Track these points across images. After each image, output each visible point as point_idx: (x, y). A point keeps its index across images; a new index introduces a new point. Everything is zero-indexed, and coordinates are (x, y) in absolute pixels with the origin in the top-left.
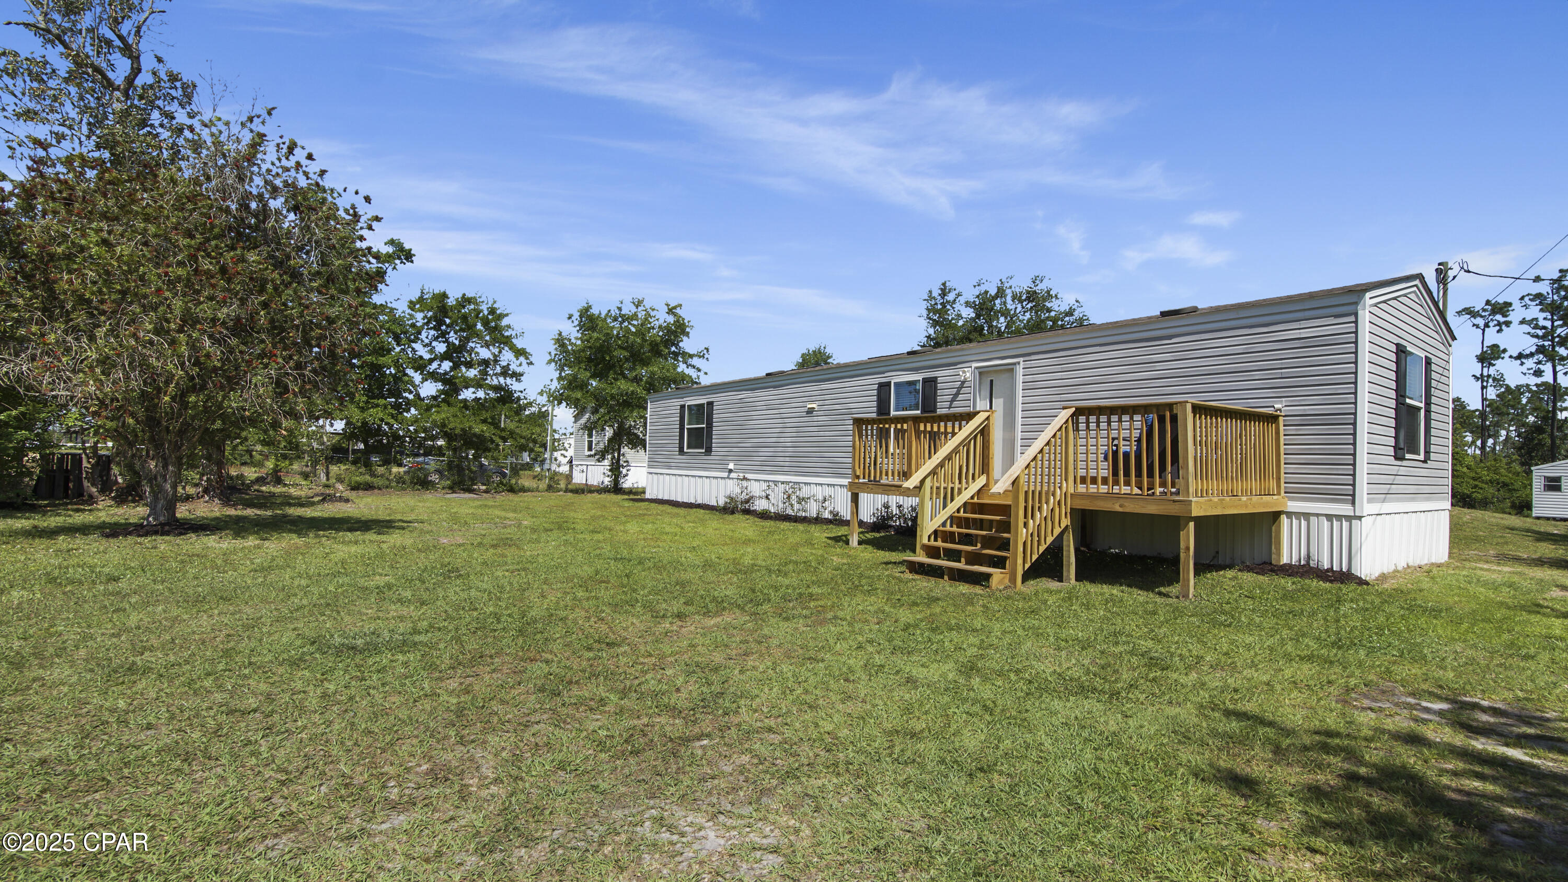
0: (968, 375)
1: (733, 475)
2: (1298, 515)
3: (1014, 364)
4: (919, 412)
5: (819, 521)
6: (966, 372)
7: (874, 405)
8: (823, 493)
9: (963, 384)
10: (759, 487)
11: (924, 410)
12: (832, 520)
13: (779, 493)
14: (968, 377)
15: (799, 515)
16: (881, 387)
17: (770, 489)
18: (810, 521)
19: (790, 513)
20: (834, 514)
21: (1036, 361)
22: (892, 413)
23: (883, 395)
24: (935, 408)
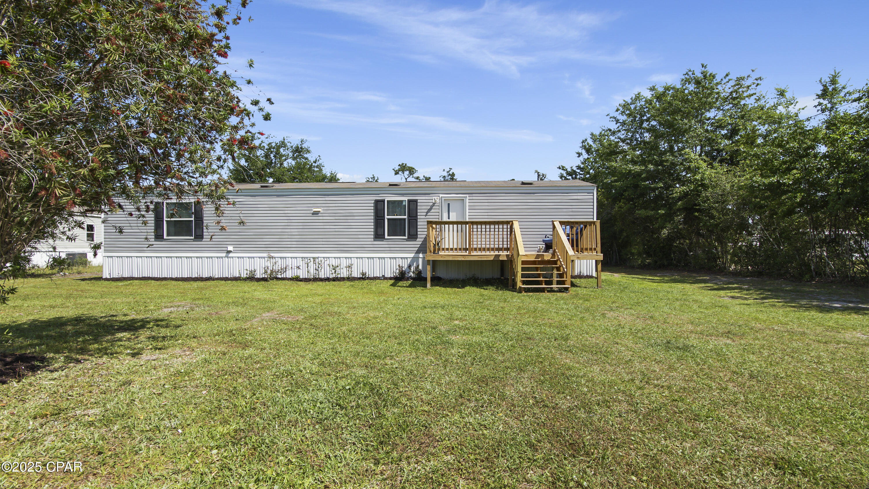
1: (231, 255)
3: (464, 197)
4: (404, 217)
5: (350, 279)
6: (436, 198)
7: (371, 212)
8: (344, 263)
9: (434, 204)
10: (289, 262)
11: (409, 216)
12: (363, 278)
13: (311, 264)
14: (438, 201)
15: (331, 277)
16: (377, 202)
17: (300, 263)
18: (343, 279)
19: (322, 275)
20: (363, 274)
21: (475, 197)
22: (386, 217)
23: (379, 207)
24: (417, 216)
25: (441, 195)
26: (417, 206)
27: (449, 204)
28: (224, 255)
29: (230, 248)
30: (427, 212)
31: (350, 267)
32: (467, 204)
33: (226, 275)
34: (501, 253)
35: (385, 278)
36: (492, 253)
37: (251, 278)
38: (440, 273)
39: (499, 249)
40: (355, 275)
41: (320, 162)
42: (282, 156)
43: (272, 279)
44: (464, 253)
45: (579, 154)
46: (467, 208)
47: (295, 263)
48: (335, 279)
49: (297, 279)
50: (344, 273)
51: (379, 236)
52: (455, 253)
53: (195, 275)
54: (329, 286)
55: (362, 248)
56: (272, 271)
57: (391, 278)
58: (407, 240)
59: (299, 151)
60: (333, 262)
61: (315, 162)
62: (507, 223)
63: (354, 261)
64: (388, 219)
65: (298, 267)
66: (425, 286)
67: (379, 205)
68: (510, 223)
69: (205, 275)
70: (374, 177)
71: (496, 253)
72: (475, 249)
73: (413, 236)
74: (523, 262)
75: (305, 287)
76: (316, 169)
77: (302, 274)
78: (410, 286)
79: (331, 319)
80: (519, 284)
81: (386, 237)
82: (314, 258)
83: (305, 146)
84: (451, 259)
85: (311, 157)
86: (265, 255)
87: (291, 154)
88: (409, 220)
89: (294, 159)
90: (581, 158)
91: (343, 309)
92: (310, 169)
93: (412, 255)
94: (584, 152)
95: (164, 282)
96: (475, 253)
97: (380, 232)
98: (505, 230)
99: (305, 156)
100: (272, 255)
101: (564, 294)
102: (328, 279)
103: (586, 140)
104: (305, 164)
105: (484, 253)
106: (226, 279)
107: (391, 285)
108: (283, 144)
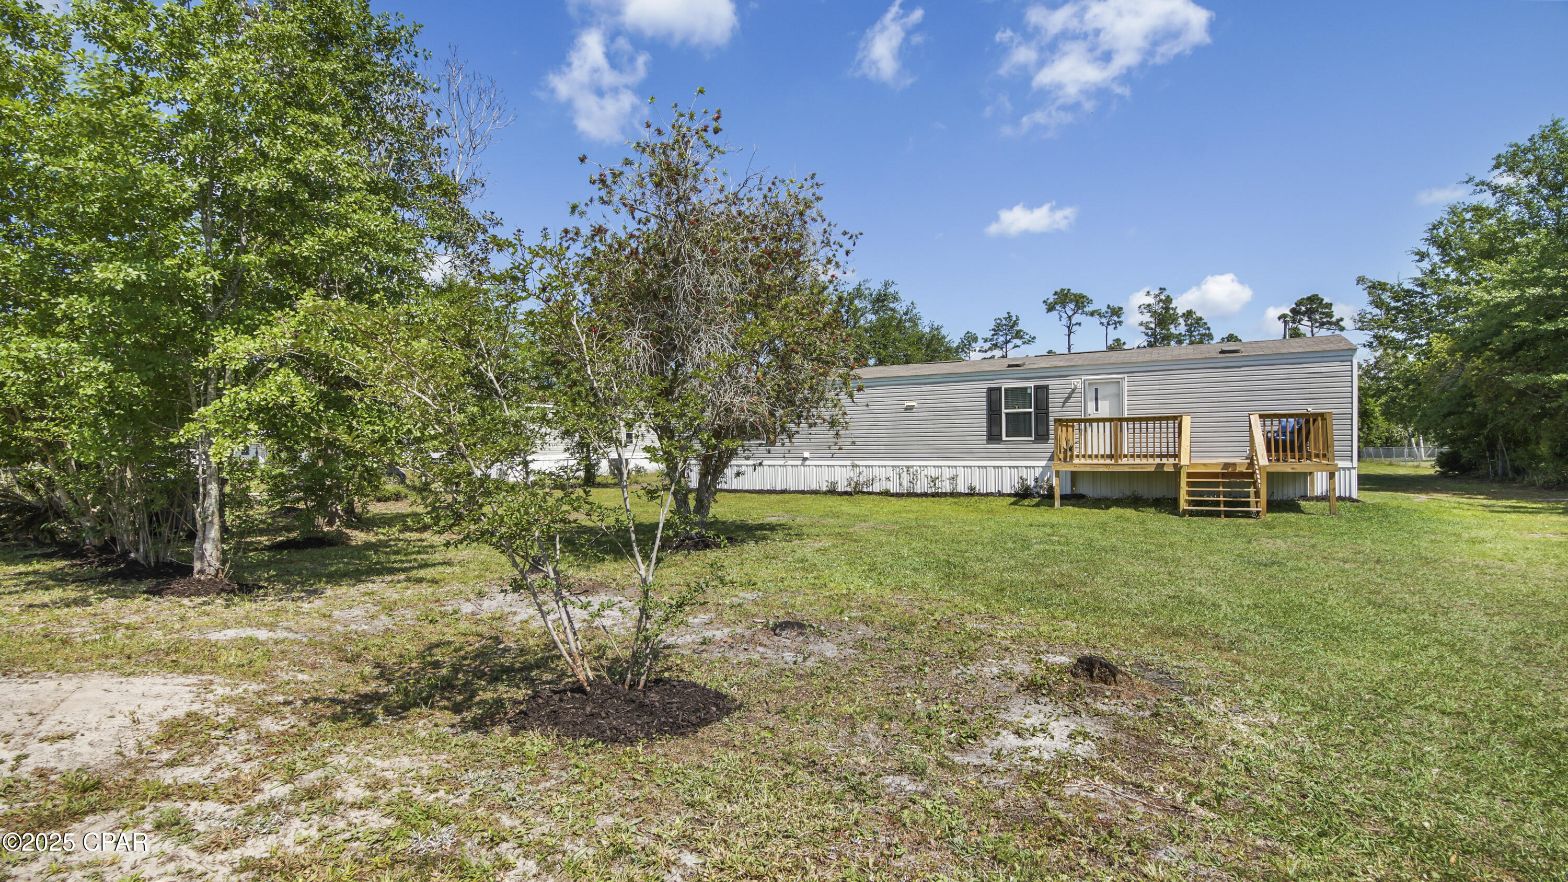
0: (1078, 384)
1: (807, 463)
2: (1344, 469)
3: (1120, 378)
4: (1029, 410)
5: (954, 495)
6: (1077, 382)
7: (983, 404)
8: (947, 473)
9: (1073, 390)
10: (876, 471)
11: (1036, 408)
12: (972, 493)
13: (904, 475)
14: (1079, 386)
15: (930, 491)
16: (990, 390)
17: (890, 473)
18: (945, 495)
19: (918, 490)
20: (972, 488)
21: (1138, 377)
22: (1004, 410)
23: (993, 397)
24: (1048, 407)
25: (1084, 378)
26: (1047, 394)
27: (1096, 390)
28: (800, 462)
29: (806, 455)
30: (1064, 403)
31: (953, 478)
32: (1126, 389)
33: (801, 488)
34: (1164, 461)
35: (1001, 494)
36: (1151, 461)
37: (832, 492)
38: (1084, 489)
39: (1161, 456)
40: (962, 488)
41: (915, 311)
42: (857, 310)
43: (857, 493)
44: (1108, 461)
45: (1422, 256)
46: (1126, 393)
47: (884, 473)
48: (934, 495)
49: (887, 493)
50: (947, 487)
51: (993, 436)
52: (1095, 461)
53: (767, 487)
54: (927, 502)
55: (970, 454)
56: (857, 484)
57: (1009, 495)
58: (1034, 442)
59: (881, 300)
60: (933, 472)
61: (906, 314)
62: (1174, 418)
63: (961, 471)
64: (1007, 414)
65: (888, 479)
66: (1052, 505)
67: (993, 395)
68: (1177, 419)
69: (779, 488)
70: (1010, 317)
71: (1158, 461)
72: (1126, 456)
73: (1042, 437)
74: (1190, 475)
75: (896, 503)
76: (907, 324)
77: (893, 487)
78: (1037, 505)
79: (925, 530)
80: (1183, 506)
81: (1004, 438)
82: (908, 467)
83: (891, 290)
84: (1088, 469)
85: (901, 307)
86: (848, 463)
87: (869, 306)
88: (1036, 414)
89: (876, 313)
90: (1426, 265)
91: (940, 523)
92: (899, 326)
93: (1043, 463)
94: (1433, 250)
95: (738, 495)
96: (1125, 461)
97: (995, 432)
98: (1171, 430)
99: (891, 305)
100: (857, 463)
101: (1252, 521)
102: (925, 495)
103: (1441, 223)
104: (892, 318)
105: (1138, 461)
106: (803, 492)
107: (1012, 504)
108: (858, 293)
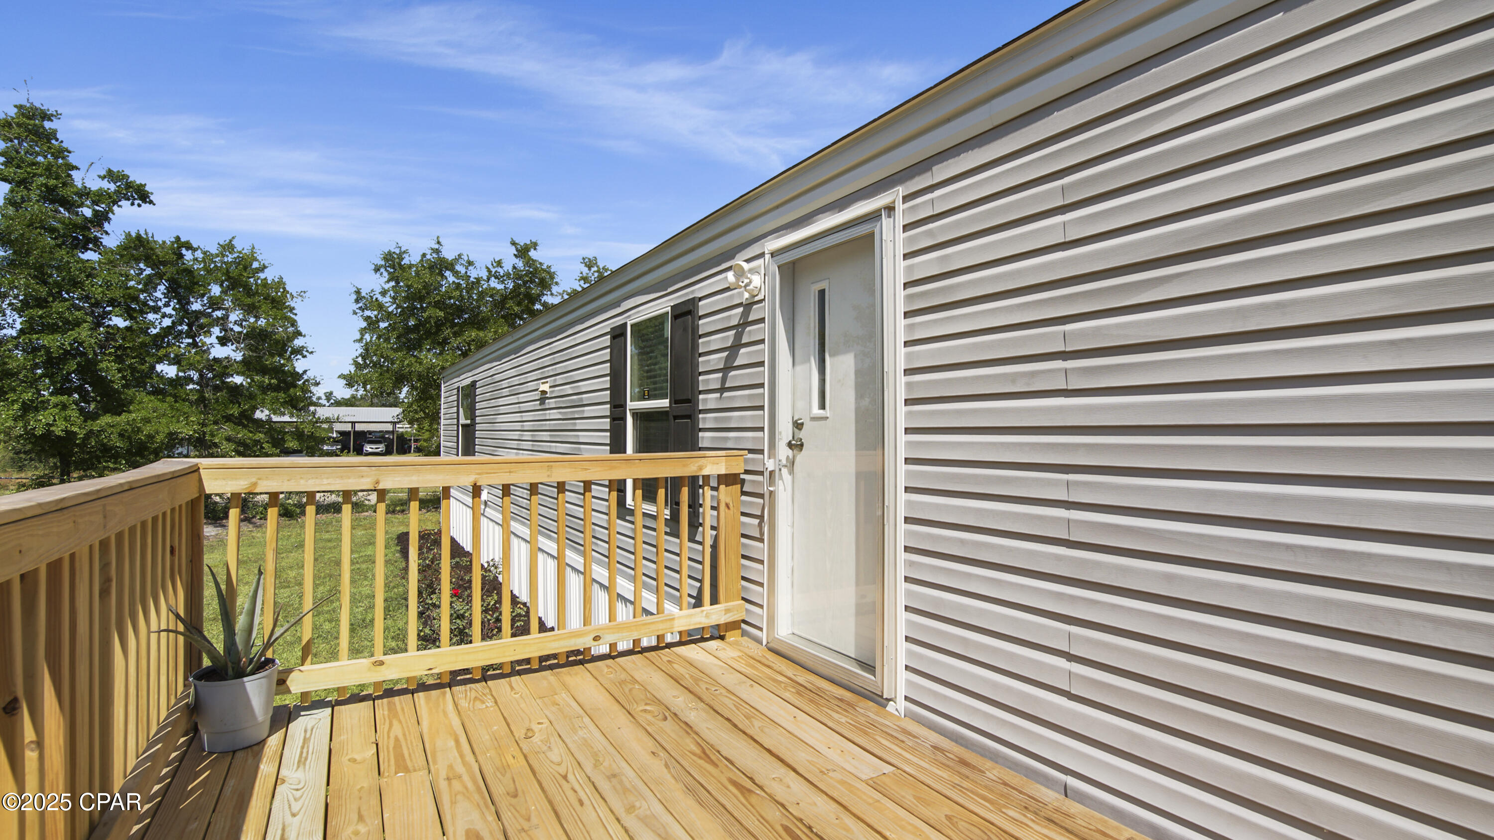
0: (757, 281)
3: (874, 216)
4: (664, 403)
6: (755, 273)
7: (606, 384)
9: (747, 312)
11: (674, 397)
14: (760, 290)
16: (614, 338)
22: (629, 404)
23: (617, 360)
24: (695, 394)
25: (771, 247)
26: (695, 336)
27: (822, 293)
30: (725, 372)
32: (899, 271)
64: (635, 416)
81: (629, 500)
88: (674, 420)
